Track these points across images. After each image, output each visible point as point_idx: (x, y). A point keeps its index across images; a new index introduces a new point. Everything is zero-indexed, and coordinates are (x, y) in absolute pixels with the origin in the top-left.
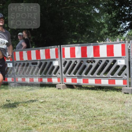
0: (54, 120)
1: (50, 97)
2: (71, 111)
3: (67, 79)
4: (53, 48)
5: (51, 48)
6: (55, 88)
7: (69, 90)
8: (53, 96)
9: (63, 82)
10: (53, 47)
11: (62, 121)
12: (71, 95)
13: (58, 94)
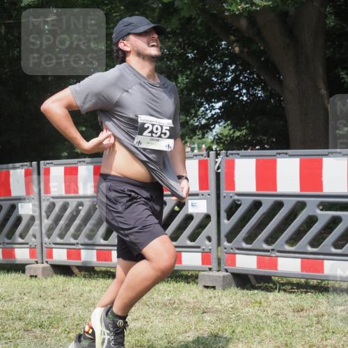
1: (8, 298)
2: (64, 335)
3: (54, 250)
4: (19, 168)
5: (14, 168)
6: (23, 275)
7: (61, 279)
8: (16, 295)
9: (45, 259)
10: (18, 165)
12: (64, 293)
13: (29, 291)
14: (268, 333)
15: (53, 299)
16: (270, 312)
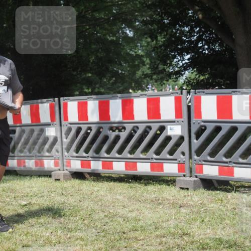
0: (48, 239)
1: (40, 195)
2: (80, 222)
3: (71, 161)
4: (45, 102)
5: (42, 103)
6: (50, 179)
7: (77, 182)
8: (46, 193)
9: (65, 168)
10: (45, 100)
11: (62, 241)
12: (80, 192)
13: (54, 190)
14: (228, 222)
15: (72, 196)
16: (230, 207)
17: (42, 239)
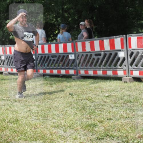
0: (122, 115)
1: (116, 91)
2: (140, 106)
3: (133, 71)
4: (118, 38)
5: (116, 38)
6: (121, 81)
7: (137, 83)
8: (119, 89)
9: (130, 75)
10: (118, 36)
11: (129, 116)
12: (139, 89)
13: (124, 88)
15: (134, 91)
17: (118, 116)
